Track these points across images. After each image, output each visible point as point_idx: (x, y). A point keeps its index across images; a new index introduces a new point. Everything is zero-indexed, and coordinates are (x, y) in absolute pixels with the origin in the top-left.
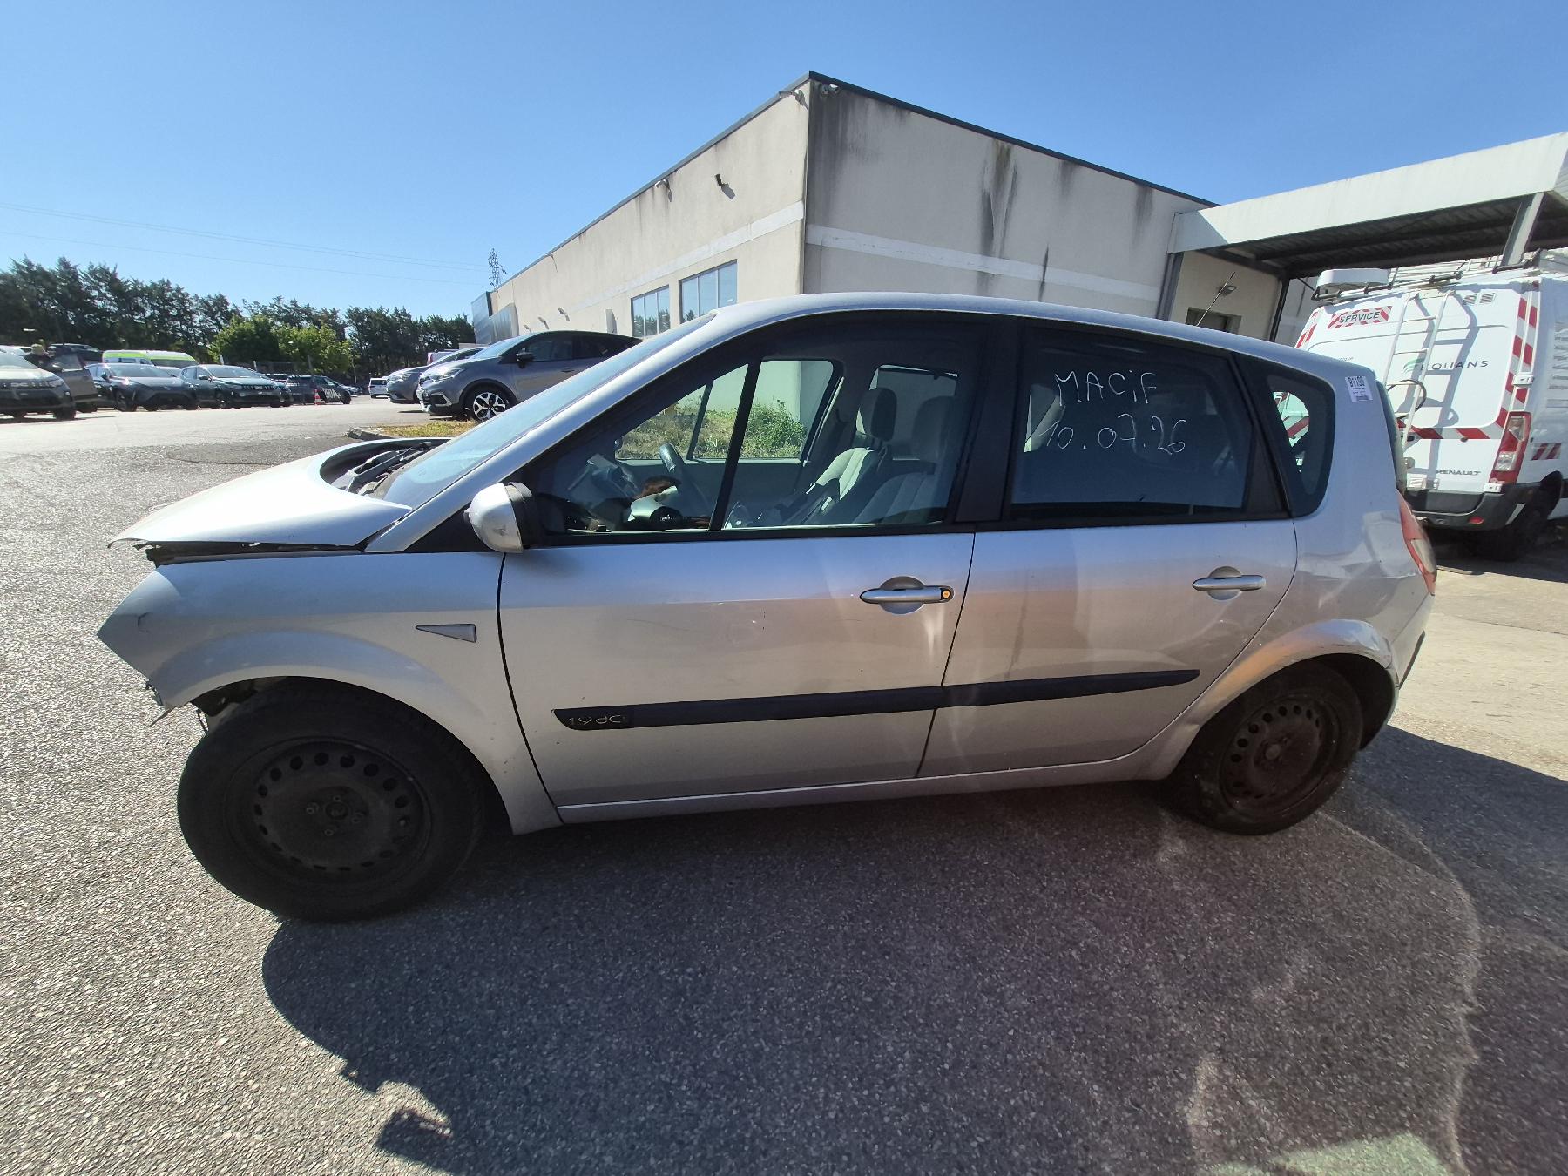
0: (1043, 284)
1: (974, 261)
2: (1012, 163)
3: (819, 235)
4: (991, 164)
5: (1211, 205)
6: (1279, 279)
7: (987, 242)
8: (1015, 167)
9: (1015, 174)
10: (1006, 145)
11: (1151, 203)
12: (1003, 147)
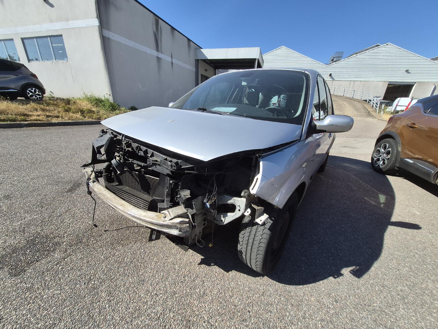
0: (172, 63)
1: (154, 53)
2: (159, 25)
3: (107, 33)
4: (154, 22)
5: (202, 49)
6: (214, 69)
7: (157, 48)
8: (160, 25)
9: (161, 28)
10: (157, 18)
11: (191, 45)
12: (156, 19)
